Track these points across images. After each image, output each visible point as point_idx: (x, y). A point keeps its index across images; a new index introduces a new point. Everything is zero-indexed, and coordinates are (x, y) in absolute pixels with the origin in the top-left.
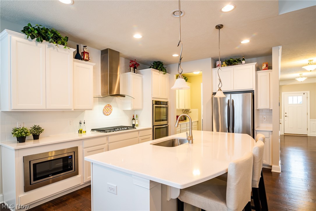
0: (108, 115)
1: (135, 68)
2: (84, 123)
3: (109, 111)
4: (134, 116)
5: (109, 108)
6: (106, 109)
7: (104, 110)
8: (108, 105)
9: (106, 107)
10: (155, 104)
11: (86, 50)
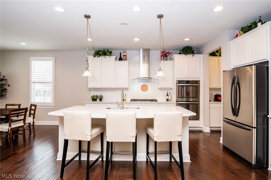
0: (144, 91)
1: (166, 56)
2: (126, 95)
5: (145, 87)
6: (143, 87)
7: (141, 88)
8: (144, 85)
9: (142, 86)
10: (178, 83)
11: (125, 54)
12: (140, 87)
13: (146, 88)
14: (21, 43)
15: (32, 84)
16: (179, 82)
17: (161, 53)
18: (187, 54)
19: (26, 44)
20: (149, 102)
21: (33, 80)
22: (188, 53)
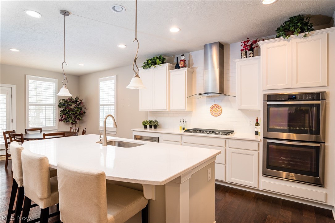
0: (216, 116)
1: (252, 49)
2: (186, 122)
3: (218, 111)
4: (257, 120)
5: (217, 109)
6: (214, 109)
7: (210, 111)
8: (215, 105)
9: (212, 108)
10: (268, 101)
11: (183, 58)
12: (209, 109)
13: (219, 110)
14: (79, 64)
15: (100, 107)
16: (270, 98)
17: (242, 45)
18: (290, 35)
19: (84, 65)
20: (213, 135)
21: (101, 102)
22: (293, 33)
